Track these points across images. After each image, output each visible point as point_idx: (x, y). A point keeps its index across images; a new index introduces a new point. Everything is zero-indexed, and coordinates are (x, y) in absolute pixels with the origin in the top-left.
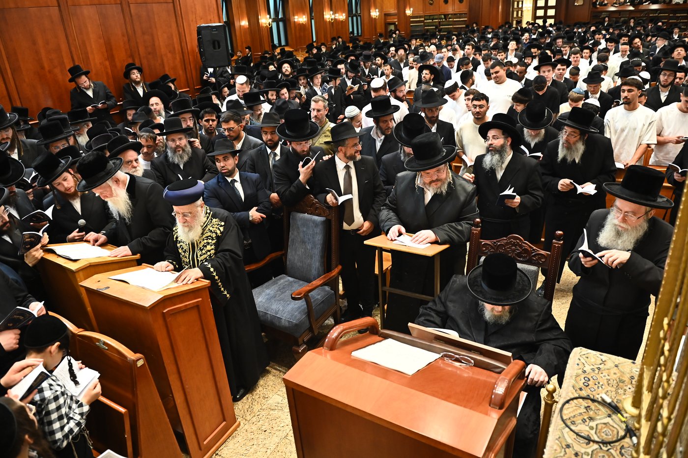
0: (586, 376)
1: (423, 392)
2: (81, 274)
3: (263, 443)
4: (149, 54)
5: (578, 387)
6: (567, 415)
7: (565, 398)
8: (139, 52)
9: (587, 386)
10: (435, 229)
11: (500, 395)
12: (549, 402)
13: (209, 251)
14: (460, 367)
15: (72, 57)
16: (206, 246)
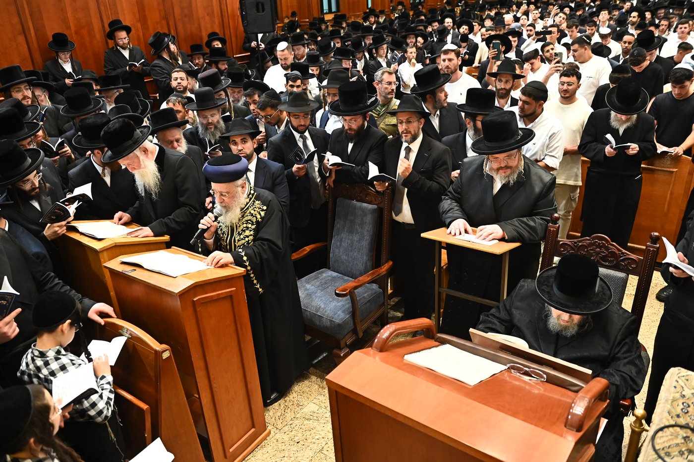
0: (684, 401)
1: (486, 405)
2: (105, 254)
3: (296, 455)
4: (185, 16)
5: (674, 413)
6: (660, 445)
7: (658, 425)
8: (174, 13)
9: (686, 413)
10: (503, 223)
11: (577, 415)
12: (637, 429)
13: (248, 237)
14: (529, 381)
15: (101, 17)
16: (244, 231)
